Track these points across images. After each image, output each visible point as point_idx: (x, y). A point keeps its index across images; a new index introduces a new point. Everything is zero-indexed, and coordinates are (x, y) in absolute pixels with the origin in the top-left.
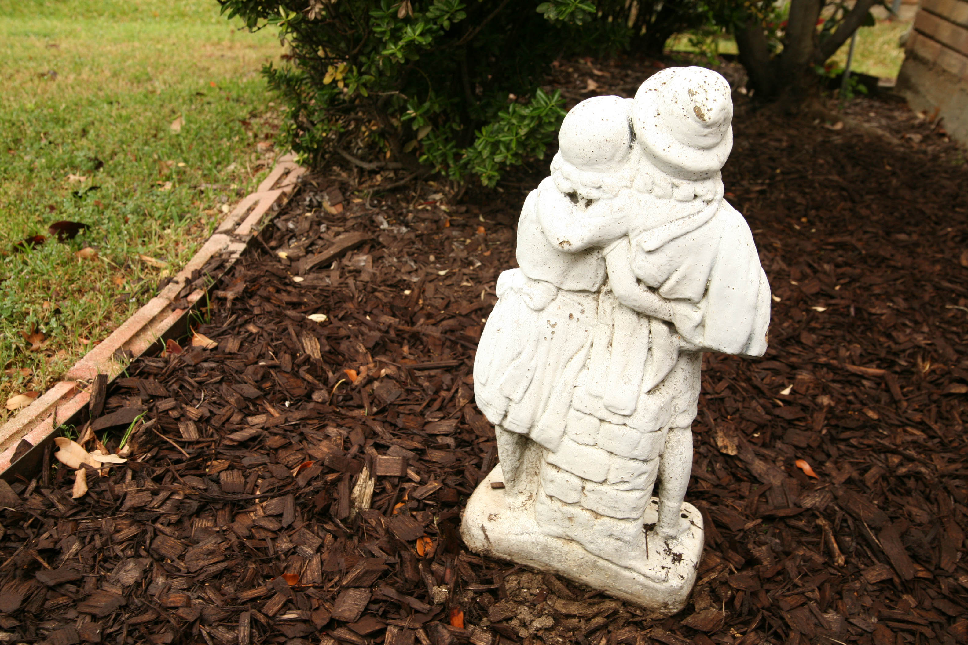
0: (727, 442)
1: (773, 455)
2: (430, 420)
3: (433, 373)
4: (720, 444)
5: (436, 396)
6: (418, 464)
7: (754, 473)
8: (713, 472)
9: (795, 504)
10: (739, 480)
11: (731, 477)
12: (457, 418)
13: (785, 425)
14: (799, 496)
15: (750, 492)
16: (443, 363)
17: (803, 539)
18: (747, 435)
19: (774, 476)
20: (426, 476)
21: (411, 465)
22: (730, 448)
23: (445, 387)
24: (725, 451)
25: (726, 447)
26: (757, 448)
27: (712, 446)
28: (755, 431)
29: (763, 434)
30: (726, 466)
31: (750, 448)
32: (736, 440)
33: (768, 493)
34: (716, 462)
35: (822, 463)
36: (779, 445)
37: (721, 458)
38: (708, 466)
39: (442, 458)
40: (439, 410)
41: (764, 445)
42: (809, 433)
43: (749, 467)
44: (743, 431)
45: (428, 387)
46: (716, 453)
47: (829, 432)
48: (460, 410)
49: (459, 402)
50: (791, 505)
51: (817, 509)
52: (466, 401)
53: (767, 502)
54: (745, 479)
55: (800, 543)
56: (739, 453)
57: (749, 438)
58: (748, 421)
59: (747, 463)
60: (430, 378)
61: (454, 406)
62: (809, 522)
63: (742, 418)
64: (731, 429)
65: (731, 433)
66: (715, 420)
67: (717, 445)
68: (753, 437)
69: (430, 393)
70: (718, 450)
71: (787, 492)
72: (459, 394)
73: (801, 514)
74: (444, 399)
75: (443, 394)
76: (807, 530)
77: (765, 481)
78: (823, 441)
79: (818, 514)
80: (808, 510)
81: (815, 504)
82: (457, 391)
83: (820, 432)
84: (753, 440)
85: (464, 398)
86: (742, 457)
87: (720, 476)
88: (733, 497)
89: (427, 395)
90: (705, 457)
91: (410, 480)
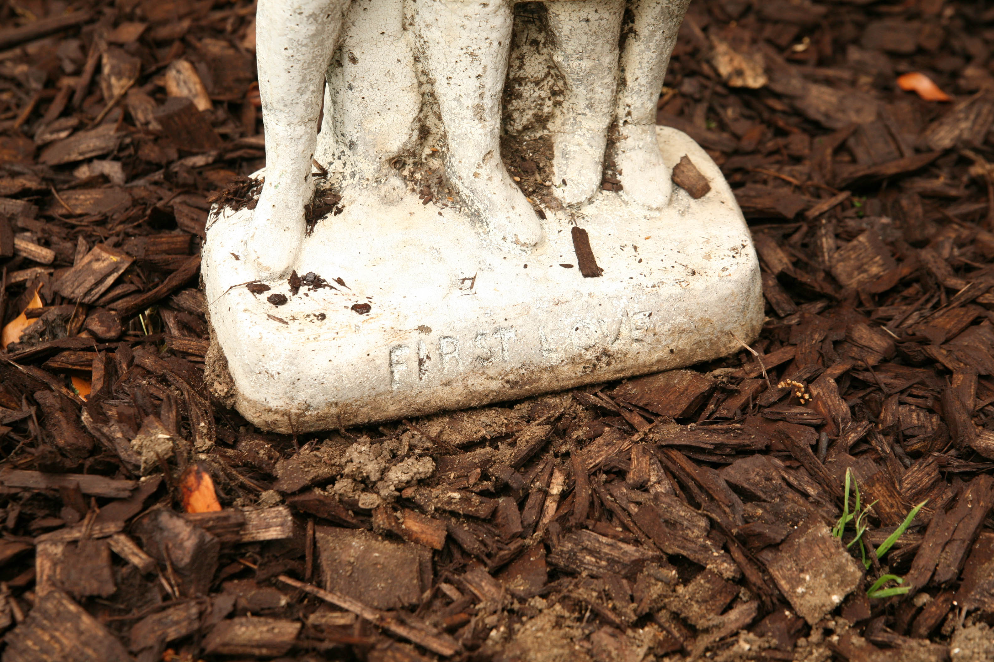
0: (739, 61)
1: (846, 75)
2: (48, 137)
3: (32, 48)
4: (724, 69)
5: (50, 92)
6: (39, 225)
7: (813, 114)
8: (723, 126)
9: (917, 151)
10: (781, 133)
11: (763, 127)
12: (116, 121)
13: (859, 17)
14: (923, 130)
15: (811, 149)
16: (51, 22)
17: (951, 212)
18: (780, 49)
19: (858, 111)
20: (69, 245)
21: (24, 230)
22: (749, 73)
23: (69, 67)
24: (738, 82)
25: (739, 73)
26: (809, 69)
27: (708, 78)
28: (798, 40)
29: (815, 43)
30: (747, 112)
31: (794, 70)
32: (758, 57)
33: (852, 142)
34: (724, 107)
35: (955, 75)
36: (854, 54)
37: (732, 99)
38: (708, 119)
39: (97, 202)
40: (66, 113)
41: (822, 62)
42: (915, 24)
43: (798, 104)
44: (770, 42)
45: (26, 75)
46: (719, 89)
47: (959, 14)
48: (118, 104)
49: (110, 87)
50: (908, 153)
51: (968, 144)
52: (126, 82)
53: (854, 160)
54: (795, 130)
55: (944, 222)
56: (771, 79)
57: (787, 54)
58: (776, 22)
59: (792, 98)
60: (26, 58)
61: (101, 101)
62: (954, 177)
63: (763, 20)
64: (742, 41)
65: (745, 48)
66: (705, 29)
67: (718, 75)
68: (795, 52)
69: (35, 85)
70: (725, 84)
71: (894, 130)
72: (106, 70)
73: (933, 164)
74: (72, 93)
75: (67, 82)
76: (953, 192)
77: (839, 125)
78: (948, 31)
79: (970, 154)
80: (947, 152)
81: (959, 138)
82: (98, 68)
83: (939, 15)
84: (798, 57)
85: (119, 75)
86: (778, 88)
87: (739, 131)
88: (778, 162)
89: (27, 93)
90: (698, 101)
91: (28, 263)
